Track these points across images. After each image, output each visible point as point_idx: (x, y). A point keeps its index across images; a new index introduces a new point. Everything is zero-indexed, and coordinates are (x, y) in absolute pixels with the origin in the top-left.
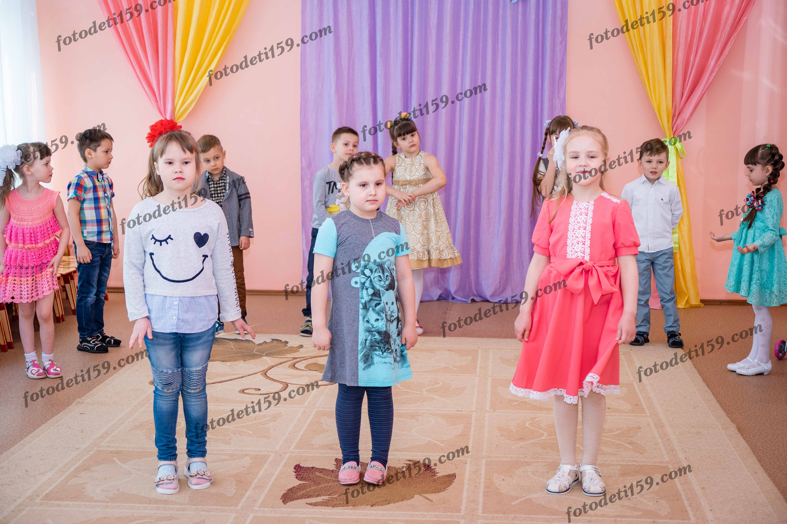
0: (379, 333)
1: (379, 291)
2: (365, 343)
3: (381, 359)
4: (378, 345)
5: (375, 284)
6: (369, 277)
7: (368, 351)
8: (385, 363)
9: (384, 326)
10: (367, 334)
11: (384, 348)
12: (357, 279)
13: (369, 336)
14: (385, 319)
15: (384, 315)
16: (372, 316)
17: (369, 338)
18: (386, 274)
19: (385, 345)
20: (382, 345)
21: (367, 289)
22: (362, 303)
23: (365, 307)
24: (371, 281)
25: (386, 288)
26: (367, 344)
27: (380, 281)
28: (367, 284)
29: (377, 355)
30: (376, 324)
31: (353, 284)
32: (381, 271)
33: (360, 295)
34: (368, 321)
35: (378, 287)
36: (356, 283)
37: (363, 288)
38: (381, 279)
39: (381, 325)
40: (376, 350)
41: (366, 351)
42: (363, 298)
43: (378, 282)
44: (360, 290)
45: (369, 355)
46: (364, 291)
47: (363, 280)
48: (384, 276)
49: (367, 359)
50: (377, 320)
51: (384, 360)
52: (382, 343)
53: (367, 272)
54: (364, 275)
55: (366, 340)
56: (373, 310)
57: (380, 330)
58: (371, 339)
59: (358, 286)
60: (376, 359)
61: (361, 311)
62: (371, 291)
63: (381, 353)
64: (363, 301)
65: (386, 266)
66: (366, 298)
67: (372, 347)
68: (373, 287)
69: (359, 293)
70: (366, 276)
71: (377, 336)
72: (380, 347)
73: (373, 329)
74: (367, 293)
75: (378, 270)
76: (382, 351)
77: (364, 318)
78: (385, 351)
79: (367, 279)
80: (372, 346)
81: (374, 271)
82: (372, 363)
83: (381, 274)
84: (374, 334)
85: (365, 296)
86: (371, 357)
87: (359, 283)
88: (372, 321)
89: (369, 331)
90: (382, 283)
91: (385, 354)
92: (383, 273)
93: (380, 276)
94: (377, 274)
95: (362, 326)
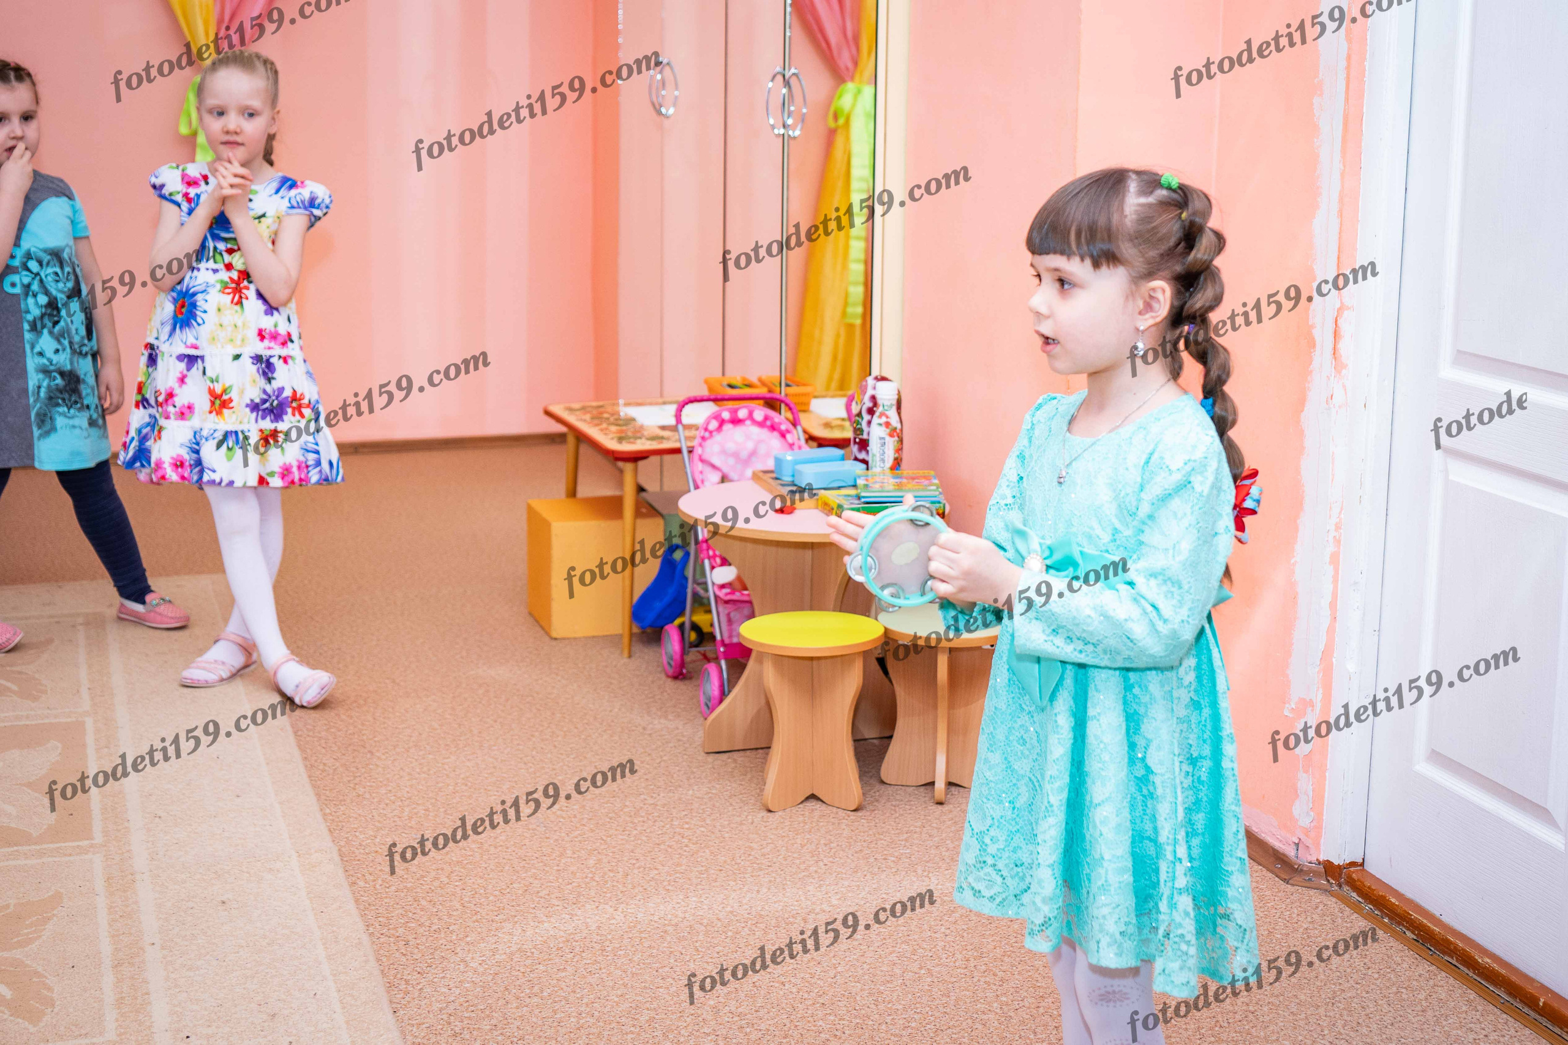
0: (62, 374)
1: (56, 299)
2: (38, 393)
3: (66, 421)
4: (61, 396)
5: (49, 288)
6: (38, 274)
7: (45, 408)
8: (74, 427)
9: (68, 362)
10: (41, 376)
11: (70, 400)
12: (15, 278)
13: (44, 380)
14: (68, 350)
15: (66, 342)
16: (46, 343)
17: (45, 384)
18: (67, 269)
19: (71, 396)
20: (66, 396)
21: (35, 296)
22: (28, 322)
23: (34, 327)
24: (41, 281)
25: (67, 294)
26: (42, 394)
27: (57, 281)
28: (35, 287)
29: (60, 414)
30: (55, 358)
31: (8, 289)
32: (57, 264)
33: (23, 306)
34: (41, 354)
35: (54, 292)
36: (13, 285)
37: (27, 295)
38: (57, 278)
39: (63, 360)
40: (58, 405)
41: (41, 408)
42: (28, 312)
43: (53, 284)
44: (22, 297)
45: (45, 415)
46: (31, 301)
47: (26, 280)
48: (63, 273)
49: (43, 421)
50: (57, 351)
51: (71, 422)
52: (66, 391)
53: (33, 265)
54: (28, 270)
55: (39, 387)
56: (51, 333)
57: (62, 369)
58: (49, 386)
59: (17, 290)
60: (60, 421)
61: (28, 336)
62: (43, 300)
63: (66, 409)
64: (30, 317)
65: (65, 256)
66: (36, 312)
67: (52, 400)
68: (47, 293)
69: (20, 304)
70: (32, 272)
71: (59, 381)
72: (64, 400)
73: (52, 368)
74: (37, 303)
75: (52, 263)
76: (67, 405)
77: (33, 347)
78: (71, 407)
79: (33, 279)
80: (50, 398)
81: (44, 263)
82: (53, 429)
83: (58, 270)
84: (55, 377)
85: (34, 307)
86: (51, 418)
87: (19, 285)
88: (50, 354)
89: (45, 371)
90: (61, 285)
91: (72, 411)
92: (62, 268)
93: (56, 274)
94: (50, 270)
95: (32, 363)
